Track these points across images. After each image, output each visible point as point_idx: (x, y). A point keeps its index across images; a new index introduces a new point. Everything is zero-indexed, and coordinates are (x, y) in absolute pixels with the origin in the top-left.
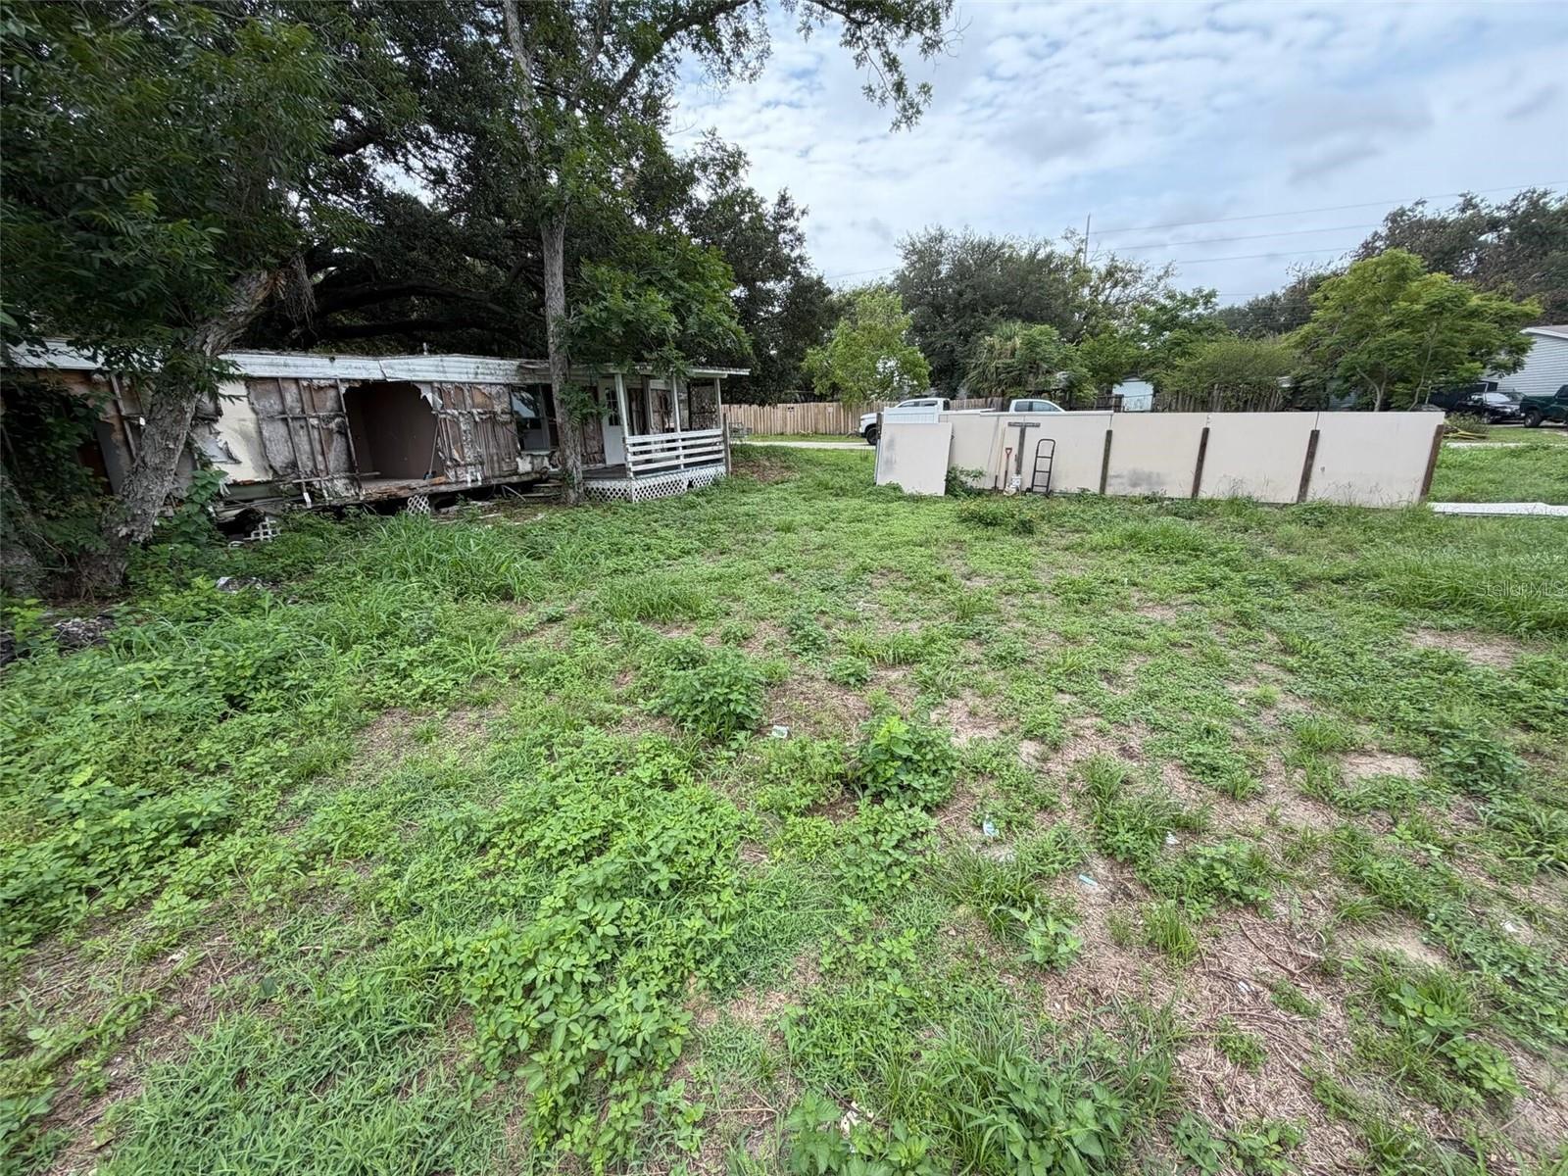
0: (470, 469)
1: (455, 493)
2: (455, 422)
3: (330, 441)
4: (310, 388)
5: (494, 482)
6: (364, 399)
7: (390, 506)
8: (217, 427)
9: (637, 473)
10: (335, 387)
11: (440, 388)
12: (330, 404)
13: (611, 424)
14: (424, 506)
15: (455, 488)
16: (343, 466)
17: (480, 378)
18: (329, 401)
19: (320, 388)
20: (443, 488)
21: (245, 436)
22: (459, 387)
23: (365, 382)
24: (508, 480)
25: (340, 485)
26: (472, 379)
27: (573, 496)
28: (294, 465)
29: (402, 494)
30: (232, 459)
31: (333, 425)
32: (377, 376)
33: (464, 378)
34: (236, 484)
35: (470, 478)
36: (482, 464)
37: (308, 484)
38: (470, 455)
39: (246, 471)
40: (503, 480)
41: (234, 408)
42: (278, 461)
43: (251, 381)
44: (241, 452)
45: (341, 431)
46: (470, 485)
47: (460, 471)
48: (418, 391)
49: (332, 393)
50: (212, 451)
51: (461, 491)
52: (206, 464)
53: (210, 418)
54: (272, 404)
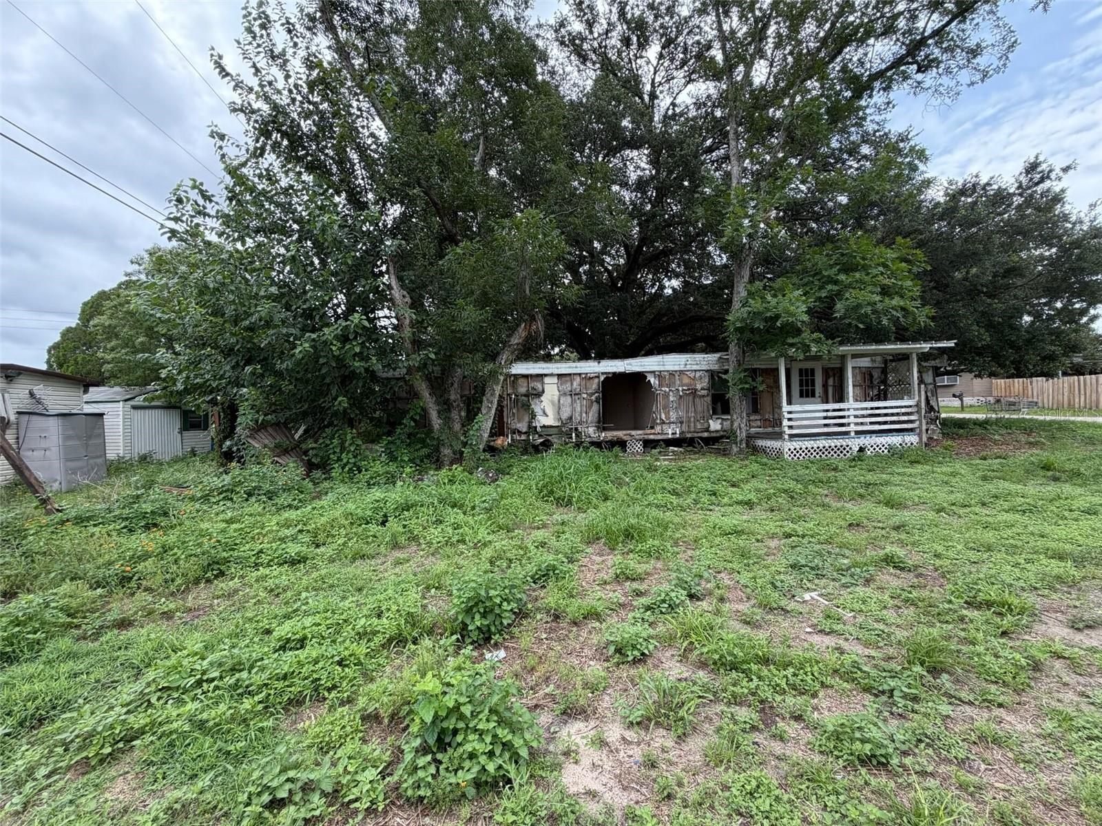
0: (673, 426)
1: (659, 441)
2: (666, 395)
3: (590, 407)
4: (587, 378)
5: (689, 435)
6: (613, 383)
7: (617, 445)
8: (542, 398)
9: (791, 436)
10: (598, 377)
11: (659, 375)
12: (595, 386)
13: (801, 396)
14: (639, 447)
15: (659, 437)
16: (596, 420)
17: (688, 367)
18: (594, 385)
19: (590, 378)
20: (652, 437)
21: (553, 403)
22: (672, 374)
23: (614, 374)
24: (700, 435)
25: (591, 430)
26: (682, 368)
27: (735, 449)
28: (571, 418)
29: (625, 438)
30: (545, 414)
31: (593, 398)
32: (622, 370)
33: (677, 368)
34: (544, 426)
35: (671, 431)
36: (681, 423)
37: (576, 429)
38: (673, 417)
39: (550, 420)
40: (696, 435)
41: (551, 389)
42: (565, 416)
43: (560, 376)
44: (549, 411)
45: (597, 401)
46: (670, 436)
47: (665, 427)
48: (646, 377)
49: (596, 380)
50: (537, 410)
51: (663, 440)
52: (533, 416)
53: (539, 394)
54: (567, 387)
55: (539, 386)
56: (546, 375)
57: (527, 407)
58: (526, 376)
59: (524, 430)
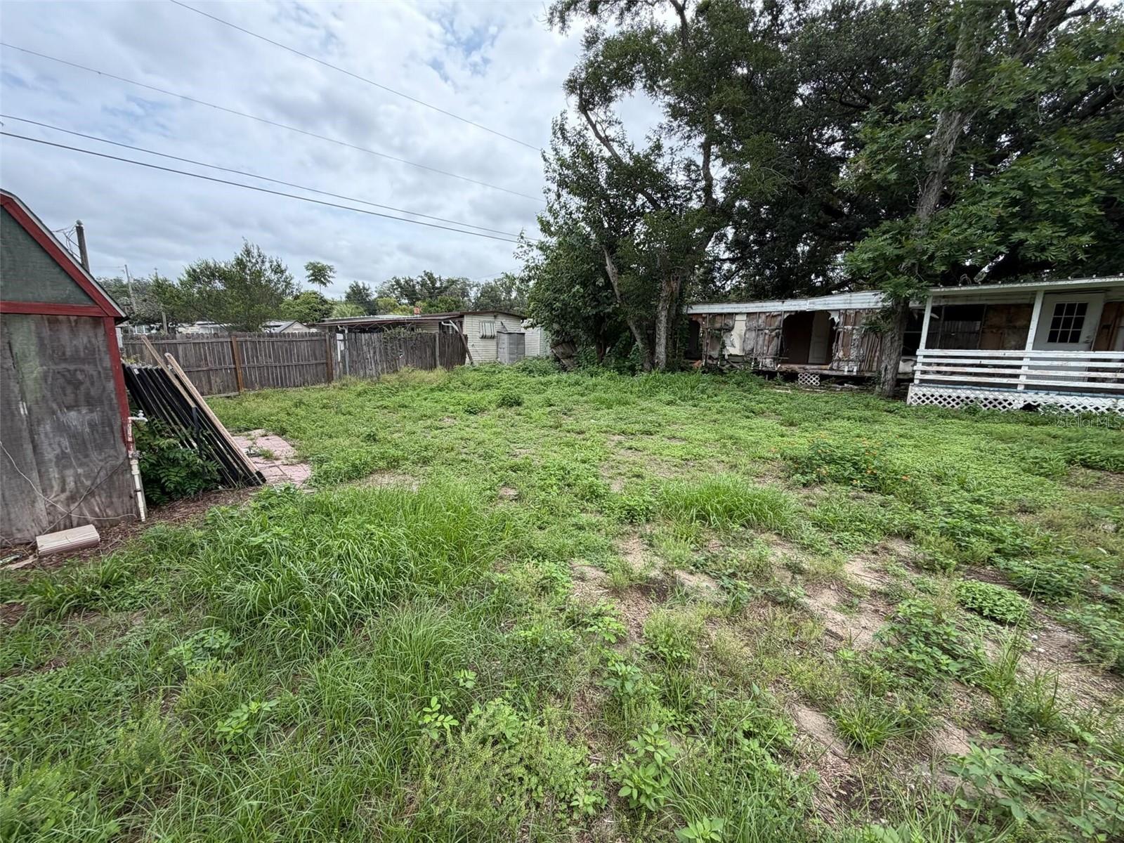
0: (851, 364)
1: (832, 376)
2: (849, 333)
3: (770, 342)
4: (771, 316)
6: (794, 320)
7: (791, 377)
8: (732, 333)
10: (781, 315)
11: (844, 313)
12: (777, 323)
13: (1051, 340)
14: (815, 381)
15: (834, 373)
16: (774, 353)
18: (777, 322)
19: (773, 316)
20: (826, 372)
21: (740, 336)
22: (857, 312)
23: (798, 312)
25: (768, 361)
28: (753, 350)
29: (798, 370)
30: (733, 346)
31: (774, 334)
32: (804, 308)
34: (730, 355)
35: (848, 369)
36: (862, 361)
37: (756, 359)
38: (853, 353)
39: (736, 351)
41: (740, 325)
42: (749, 348)
43: (749, 314)
44: (737, 343)
45: (777, 335)
46: (846, 373)
47: (842, 364)
48: (830, 315)
49: (779, 318)
50: (728, 342)
51: (835, 376)
52: (724, 346)
53: (730, 329)
54: (754, 324)
55: (731, 323)
56: (737, 314)
57: (719, 338)
58: (721, 314)
59: (716, 356)
